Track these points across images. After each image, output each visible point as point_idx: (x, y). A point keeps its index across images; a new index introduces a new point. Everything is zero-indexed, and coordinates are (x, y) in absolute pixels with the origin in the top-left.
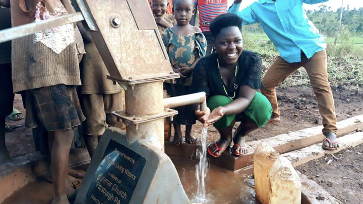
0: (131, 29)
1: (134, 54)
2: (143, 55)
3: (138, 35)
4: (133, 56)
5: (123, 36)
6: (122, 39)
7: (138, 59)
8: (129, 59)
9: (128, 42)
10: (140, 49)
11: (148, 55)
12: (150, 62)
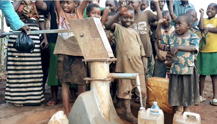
0: (89, 37)
1: (90, 48)
2: (94, 49)
3: (92, 40)
4: (89, 49)
5: (85, 40)
6: (85, 42)
7: (92, 51)
8: (87, 51)
9: (87, 43)
10: (93, 46)
11: (97, 49)
12: (97, 53)
